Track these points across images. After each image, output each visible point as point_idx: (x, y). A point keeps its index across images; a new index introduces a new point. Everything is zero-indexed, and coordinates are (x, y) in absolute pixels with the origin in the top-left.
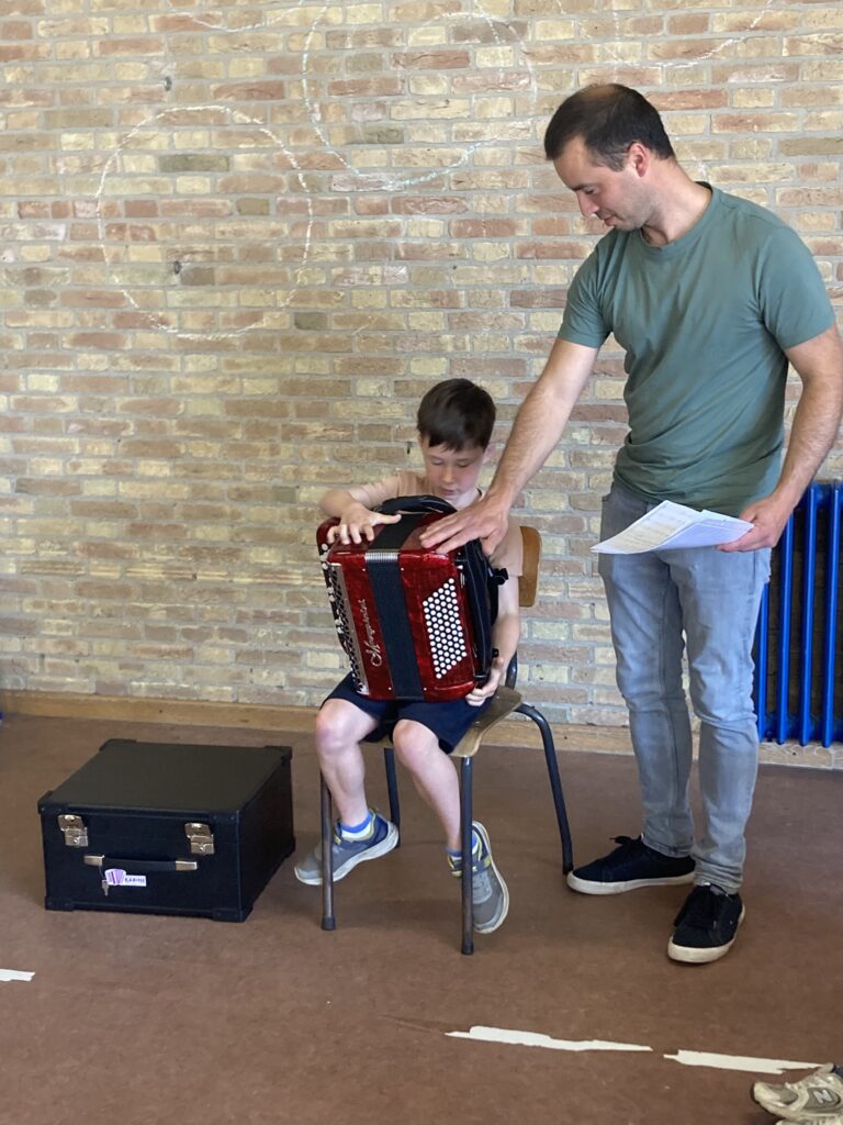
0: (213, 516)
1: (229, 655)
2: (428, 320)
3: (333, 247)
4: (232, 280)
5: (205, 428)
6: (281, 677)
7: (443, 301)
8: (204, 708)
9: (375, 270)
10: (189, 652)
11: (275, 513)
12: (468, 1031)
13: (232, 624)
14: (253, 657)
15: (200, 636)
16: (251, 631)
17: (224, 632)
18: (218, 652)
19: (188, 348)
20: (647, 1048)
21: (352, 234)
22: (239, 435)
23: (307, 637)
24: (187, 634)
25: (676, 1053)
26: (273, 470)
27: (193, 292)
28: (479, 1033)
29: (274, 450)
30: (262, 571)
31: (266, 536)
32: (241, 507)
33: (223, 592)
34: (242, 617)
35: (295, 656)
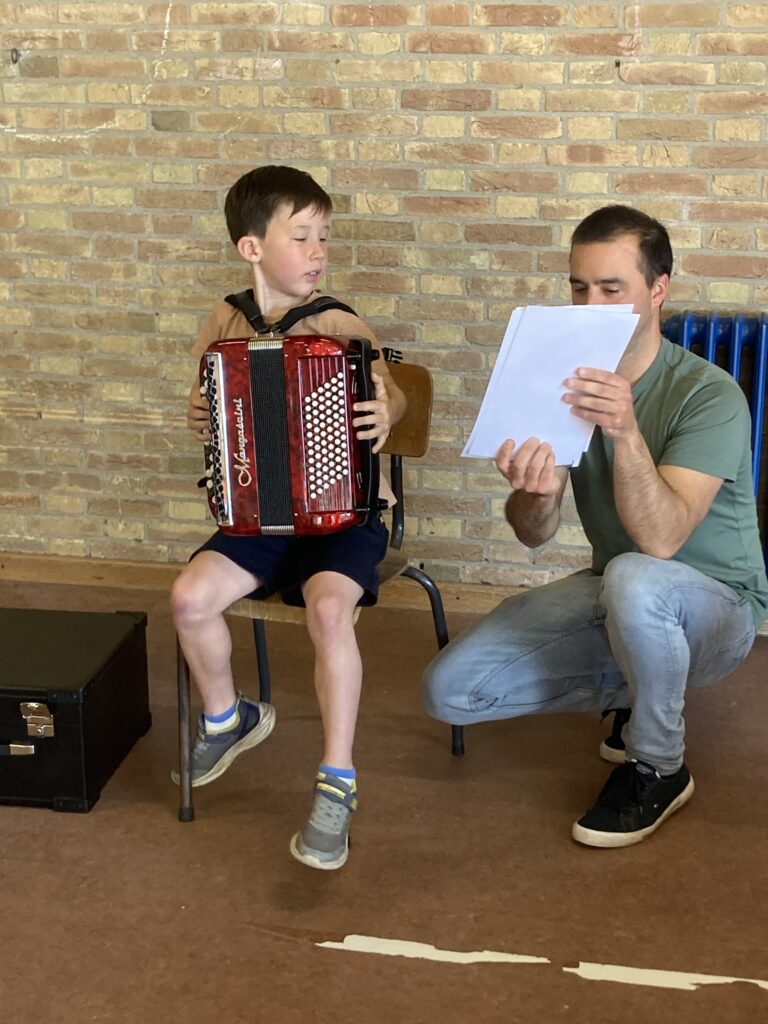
0: (61, 346)
1: (80, 503)
2: (308, 122)
3: (196, 35)
4: (77, 71)
5: (52, 245)
6: (139, 529)
7: (324, 99)
8: (53, 564)
9: (245, 62)
10: (34, 500)
11: (132, 344)
12: (342, 941)
13: (82, 468)
14: (108, 508)
15: (47, 482)
16: (104, 477)
17: (74, 478)
18: (68, 501)
19: (28, 150)
20: (544, 960)
21: (219, 19)
22: (88, 252)
23: (167, 485)
24: (32, 480)
25: (577, 966)
26: (128, 295)
27: (34, 86)
28: (355, 943)
29: (129, 272)
30: (118, 409)
31: (121, 370)
32: (91, 336)
33: (73, 433)
34: (94, 462)
35: (156, 505)
